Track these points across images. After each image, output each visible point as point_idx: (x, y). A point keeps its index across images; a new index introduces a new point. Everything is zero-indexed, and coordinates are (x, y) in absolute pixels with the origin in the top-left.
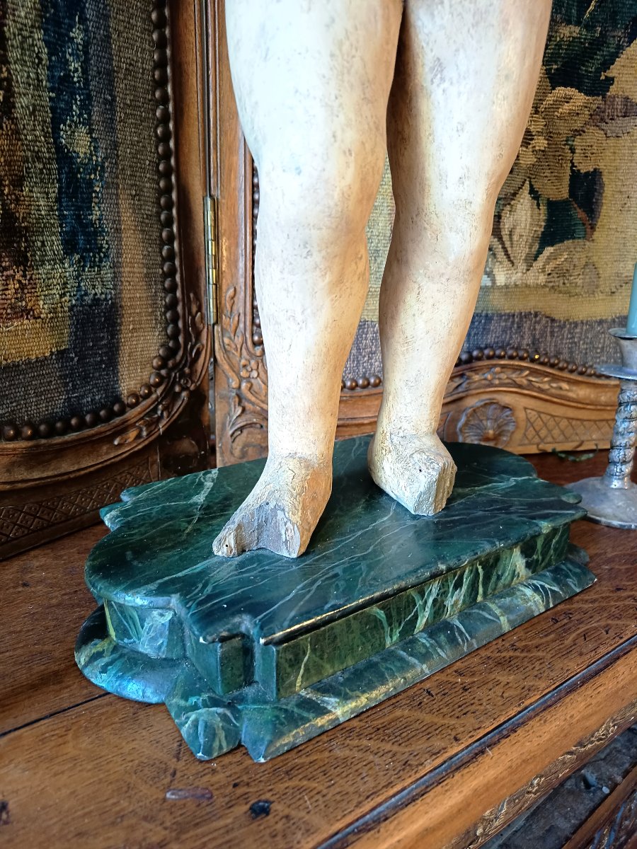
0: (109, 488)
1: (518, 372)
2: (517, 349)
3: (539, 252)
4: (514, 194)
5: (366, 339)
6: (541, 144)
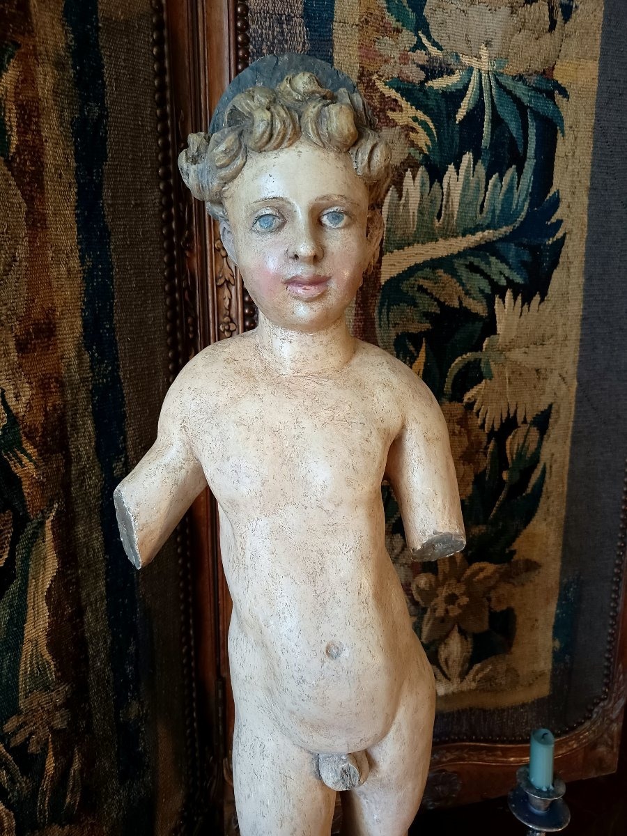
1: (461, 750)
2: (458, 734)
3: (470, 668)
4: (447, 636)
6: (464, 600)
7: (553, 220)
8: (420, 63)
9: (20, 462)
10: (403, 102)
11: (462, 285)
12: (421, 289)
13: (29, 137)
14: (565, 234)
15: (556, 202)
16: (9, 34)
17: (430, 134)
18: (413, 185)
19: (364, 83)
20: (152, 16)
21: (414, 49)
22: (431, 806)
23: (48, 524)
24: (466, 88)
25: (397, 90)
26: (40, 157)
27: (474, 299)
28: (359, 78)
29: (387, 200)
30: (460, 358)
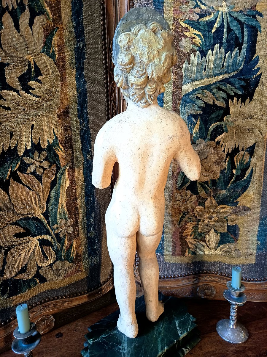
0: (97, 303)
1: (215, 278)
2: (214, 271)
3: (219, 246)
4: (209, 231)
5: (166, 266)
6: (216, 219)
7: (256, 68)
8: (197, 12)
9: (58, 150)
10: (190, 28)
11: (215, 95)
12: (197, 97)
13: (61, 54)
14: (261, 73)
15: (257, 60)
16: (55, 25)
17: (201, 39)
18: (195, 59)
19: (175, 23)
20: (101, 11)
21: (194, 8)
22: (203, 297)
23: (67, 170)
24: (216, 19)
25: (188, 24)
26: (64, 60)
27: (219, 101)
28: (173, 22)
29: (184, 65)
30: (214, 124)
